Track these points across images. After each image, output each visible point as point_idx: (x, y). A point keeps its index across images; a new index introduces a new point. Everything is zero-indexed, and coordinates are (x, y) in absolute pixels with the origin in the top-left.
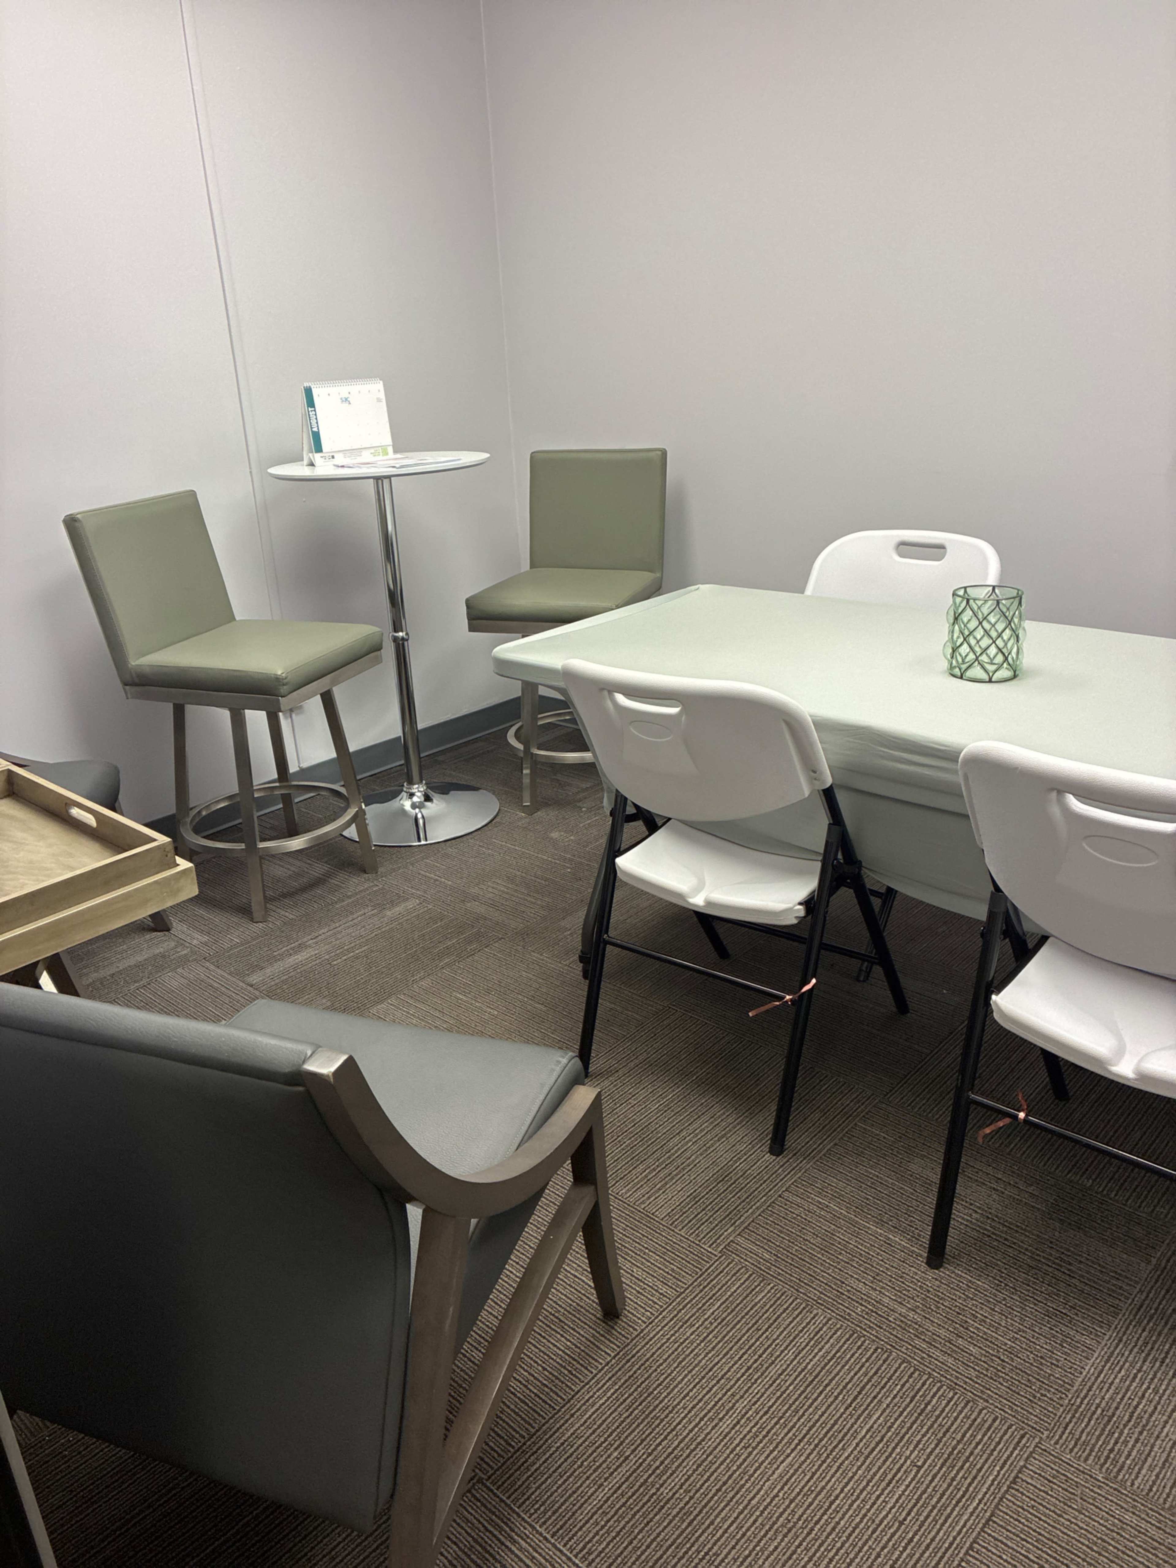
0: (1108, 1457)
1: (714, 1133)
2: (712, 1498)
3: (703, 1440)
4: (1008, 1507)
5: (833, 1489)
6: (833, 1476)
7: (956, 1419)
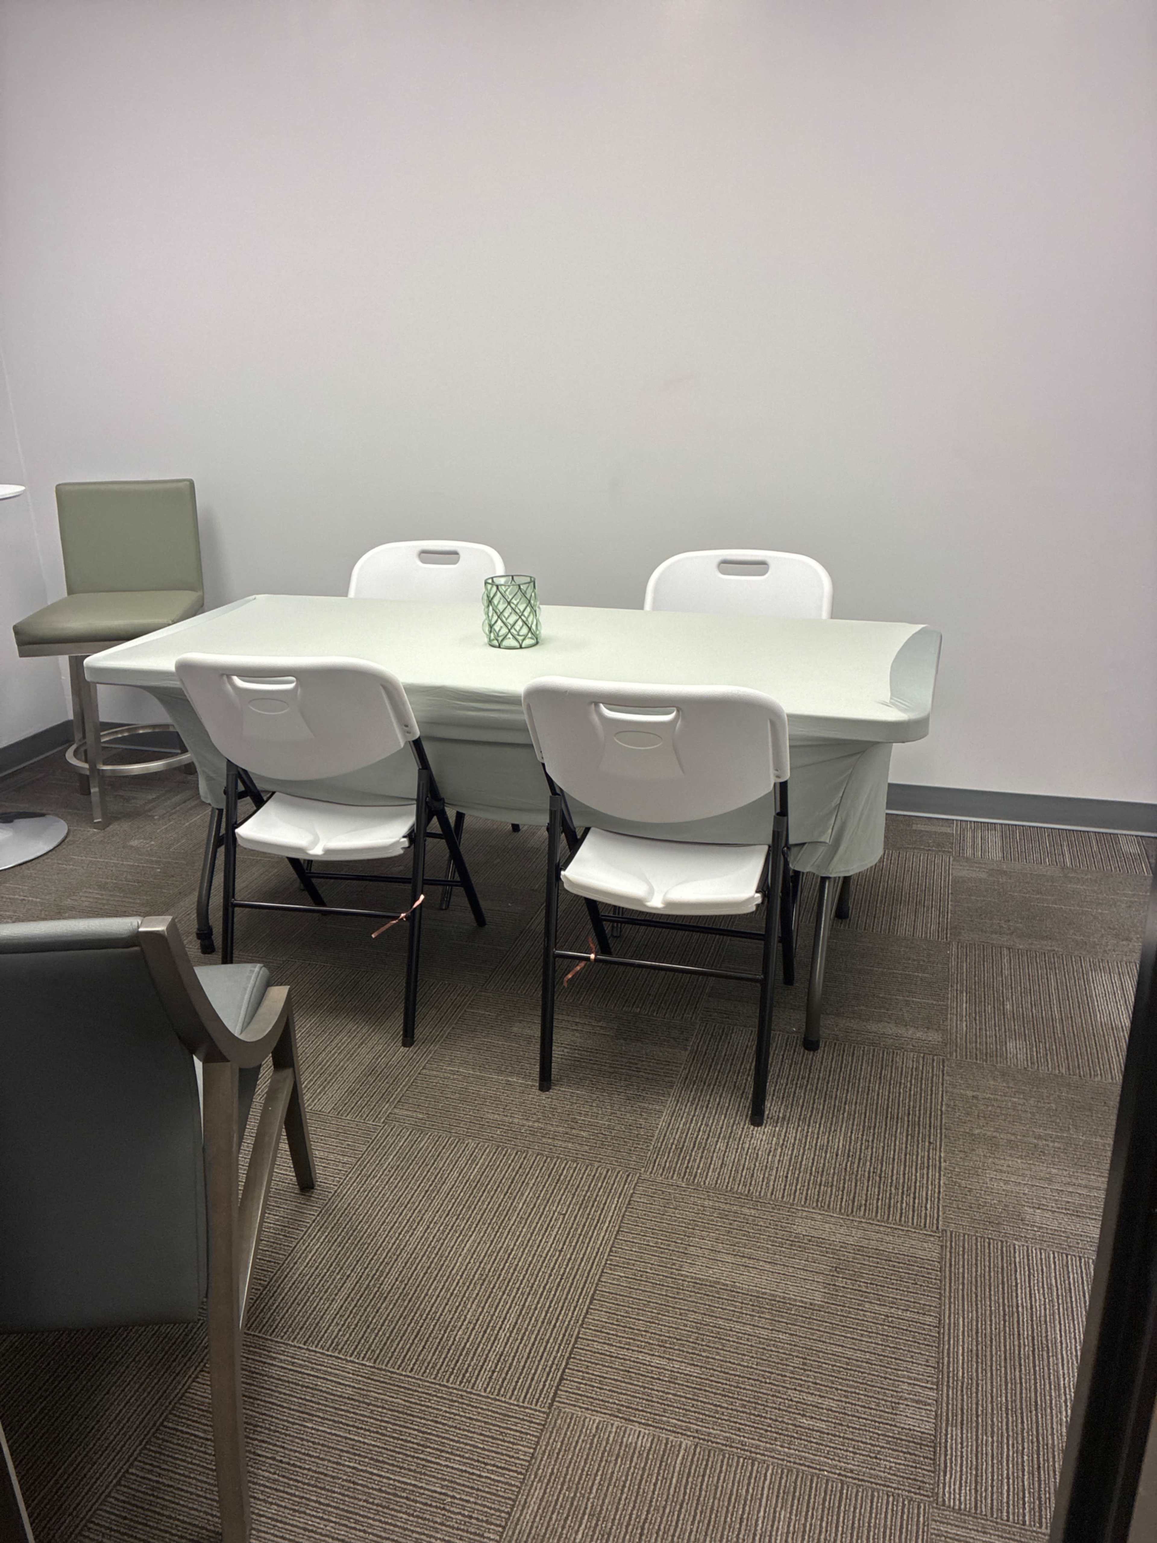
0: (685, 1172)
1: (353, 1043)
2: (422, 1280)
3: (405, 1246)
4: (629, 1220)
5: (508, 1246)
6: (506, 1238)
7: (582, 1178)
